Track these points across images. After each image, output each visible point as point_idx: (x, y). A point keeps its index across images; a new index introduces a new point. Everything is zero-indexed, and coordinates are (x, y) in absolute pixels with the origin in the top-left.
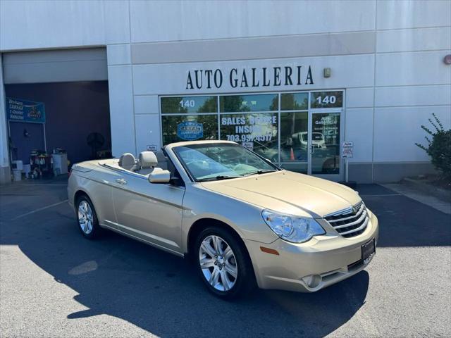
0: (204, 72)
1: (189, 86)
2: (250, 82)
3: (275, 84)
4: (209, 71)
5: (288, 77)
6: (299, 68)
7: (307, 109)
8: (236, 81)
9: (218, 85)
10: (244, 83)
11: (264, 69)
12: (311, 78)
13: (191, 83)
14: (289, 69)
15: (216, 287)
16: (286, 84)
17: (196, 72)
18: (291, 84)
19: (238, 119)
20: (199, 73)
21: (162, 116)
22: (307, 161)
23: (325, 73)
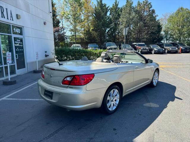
5: (2, 13)
6: (7, 9)
7: (11, 34)
12: (12, 17)
14: (2, 8)
16: (2, 17)
22: (14, 63)
23: (18, 17)
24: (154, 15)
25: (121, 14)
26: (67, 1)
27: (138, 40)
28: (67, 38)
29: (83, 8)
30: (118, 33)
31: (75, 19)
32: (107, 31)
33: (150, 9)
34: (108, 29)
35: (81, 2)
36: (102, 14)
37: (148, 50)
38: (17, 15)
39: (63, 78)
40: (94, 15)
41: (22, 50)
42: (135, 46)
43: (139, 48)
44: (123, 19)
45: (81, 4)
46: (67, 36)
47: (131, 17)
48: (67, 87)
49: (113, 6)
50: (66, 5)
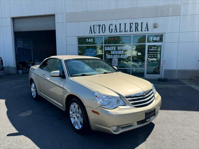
0: (97, 26)
1: (91, 32)
2: (118, 30)
3: (130, 31)
4: (99, 25)
5: (136, 28)
6: (142, 23)
7: (145, 43)
8: (112, 29)
9: (104, 32)
10: (115, 31)
11: (125, 24)
12: (147, 28)
13: (91, 31)
14: (137, 24)
15: (75, 127)
16: (136, 31)
17: (94, 26)
18: (138, 31)
19: (112, 47)
20: (95, 26)
21: (79, 46)
22: (144, 68)
38: (154, 24)
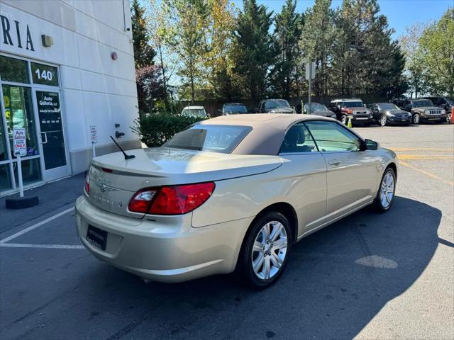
5: (6, 33)
6: (17, 23)
7: (30, 83)
12: (31, 42)
14: (5, 20)
16: (6, 42)
18: (11, 44)
22: (38, 154)
23: (45, 41)
24: (384, 31)
25: (302, 29)
26: (171, 3)
27: (345, 93)
28: (172, 92)
29: (209, 18)
30: (296, 76)
31: (190, 45)
32: (269, 72)
33: (375, 16)
34: (271, 67)
35: (205, 3)
36: (256, 31)
37: (372, 117)
38: (43, 37)
39: (133, 194)
40: (237, 33)
41: (58, 121)
42: (339, 106)
43: (347, 112)
44: (306, 43)
45: (204, 8)
46: (173, 87)
47: (327, 37)
48: (141, 219)
49: (283, 11)
50: (169, 11)
